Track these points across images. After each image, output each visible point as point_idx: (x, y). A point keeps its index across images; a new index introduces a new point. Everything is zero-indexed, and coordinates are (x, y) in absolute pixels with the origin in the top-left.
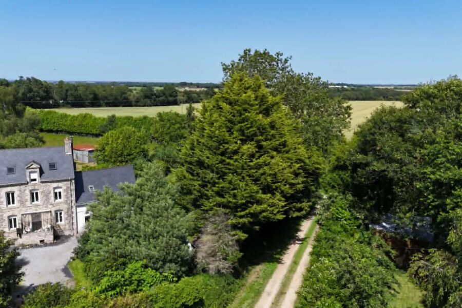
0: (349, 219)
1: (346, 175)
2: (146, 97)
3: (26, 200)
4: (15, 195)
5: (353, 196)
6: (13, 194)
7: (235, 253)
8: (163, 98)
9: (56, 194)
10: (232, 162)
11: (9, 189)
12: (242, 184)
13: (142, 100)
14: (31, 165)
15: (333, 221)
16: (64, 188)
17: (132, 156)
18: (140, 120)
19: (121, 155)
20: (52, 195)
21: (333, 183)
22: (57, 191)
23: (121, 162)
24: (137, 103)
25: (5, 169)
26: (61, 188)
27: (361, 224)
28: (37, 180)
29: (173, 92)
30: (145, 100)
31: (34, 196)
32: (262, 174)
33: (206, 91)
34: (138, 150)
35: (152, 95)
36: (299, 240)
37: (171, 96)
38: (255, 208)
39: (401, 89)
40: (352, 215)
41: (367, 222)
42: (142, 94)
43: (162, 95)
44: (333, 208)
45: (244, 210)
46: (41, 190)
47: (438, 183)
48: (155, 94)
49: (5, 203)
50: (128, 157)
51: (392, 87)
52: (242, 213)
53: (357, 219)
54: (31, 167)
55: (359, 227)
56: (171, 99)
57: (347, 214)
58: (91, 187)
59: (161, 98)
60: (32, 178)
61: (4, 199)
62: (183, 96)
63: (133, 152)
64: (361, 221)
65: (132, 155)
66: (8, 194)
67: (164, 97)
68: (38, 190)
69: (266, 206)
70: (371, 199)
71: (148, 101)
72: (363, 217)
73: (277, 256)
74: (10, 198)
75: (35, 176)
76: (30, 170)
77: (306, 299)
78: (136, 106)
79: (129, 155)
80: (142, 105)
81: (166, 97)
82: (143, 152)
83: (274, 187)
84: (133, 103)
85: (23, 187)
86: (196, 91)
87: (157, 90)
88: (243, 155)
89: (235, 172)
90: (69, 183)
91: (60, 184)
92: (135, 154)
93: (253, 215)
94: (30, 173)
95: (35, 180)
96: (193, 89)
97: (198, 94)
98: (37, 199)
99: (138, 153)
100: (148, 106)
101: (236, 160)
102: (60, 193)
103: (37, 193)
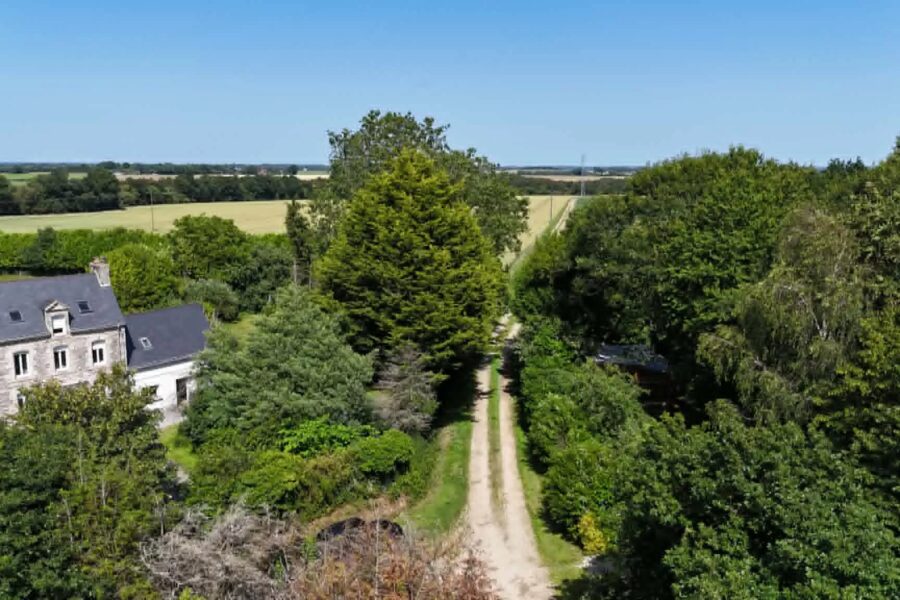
0: (561, 351)
1: (547, 292)
2: (51, 193)
3: (48, 365)
4: (29, 358)
5: (563, 319)
6: (24, 357)
7: (431, 402)
8: (91, 195)
9: (94, 352)
10: (423, 274)
11: (19, 348)
12: (441, 305)
13: (42, 200)
14: (56, 305)
15: (541, 355)
16: (109, 342)
17: (155, 296)
18: (110, 236)
19: (136, 295)
20: (90, 354)
21: (531, 306)
22: (97, 347)
23: (137, 306)
24: (32, 207)
25: (7, 315)
26: (102, 341)
27: (576, 356)
28: (64, 331)
29: (110, 183)
30: (51, 200)
31: (59, 359)
32: (465, 290)
33: (176, 181)
34: (162, 285)
35: (65, 190)
36: (484, 394)
37: (105, 190)
38: (460, 336)
39: (529, 174)
40: (565, 344)
41: (582, 352)
42: (42, 188)
43: (86, 188)
44: (537, 339)
45: (442, 340)
46: (72, 347)
47: (682, 284)
48: (71, 189)
49: (13, 371)
50: (148, 297)
51: (515, 172)
52: (441, 345)
53: (570, 349)
54: (56, 308)
55: (573, 360)
56: (105, 196)
57: (558, 344)
58: (145, 341)
59: (84, 196)
60: (56, 327)
61: (11, 365)
62: (129, 190)
63: (155, 288)
64: (576, 352)
65: (153, 293)
66: (16, 358)
67: (92, 193)
68: (66, 346)
69: (472, 332)
70: (583, 323)
71: (56, 202)
72: (579, 346)
73: (466, 414)
74: (20, 362)
75: (61, 323)
76: (53, 314)
77: (548, 436)
78: (30, 212)
79: (149, 294)
80: (42, 209)
81: (96, 194)
82: (171, 287)
83: (477, 308)
84: (23, 207)
85: (41, 343)
86: (151, 179)
87: (73, 181)
88: (440, 265)
89: (428, 289)
90: (116, 332)
91: (102, 336)
92: (159, 291)
93: (453, 347)
94: (54, 318)
95: (60, 330)
96: (147, 177)
97: (160, 185)
98: (64, 363)
99: (164, 289)
100: (55, 212)
101: (428, 272)
102: (101, 351)
103: (63, 354)
